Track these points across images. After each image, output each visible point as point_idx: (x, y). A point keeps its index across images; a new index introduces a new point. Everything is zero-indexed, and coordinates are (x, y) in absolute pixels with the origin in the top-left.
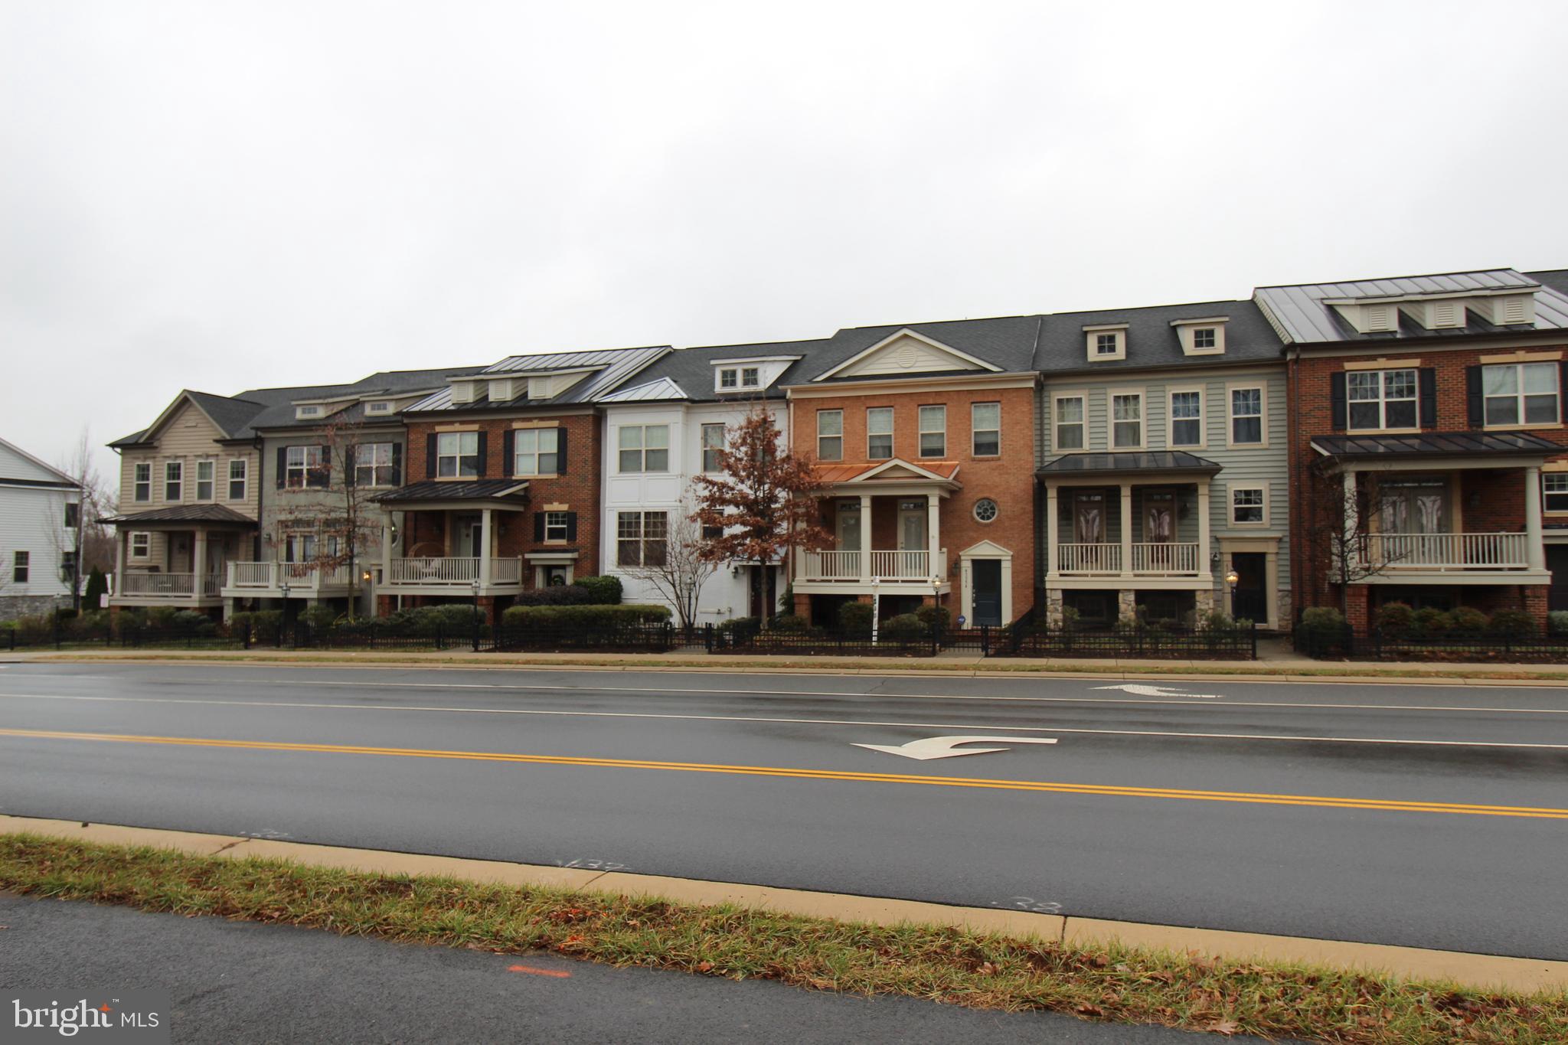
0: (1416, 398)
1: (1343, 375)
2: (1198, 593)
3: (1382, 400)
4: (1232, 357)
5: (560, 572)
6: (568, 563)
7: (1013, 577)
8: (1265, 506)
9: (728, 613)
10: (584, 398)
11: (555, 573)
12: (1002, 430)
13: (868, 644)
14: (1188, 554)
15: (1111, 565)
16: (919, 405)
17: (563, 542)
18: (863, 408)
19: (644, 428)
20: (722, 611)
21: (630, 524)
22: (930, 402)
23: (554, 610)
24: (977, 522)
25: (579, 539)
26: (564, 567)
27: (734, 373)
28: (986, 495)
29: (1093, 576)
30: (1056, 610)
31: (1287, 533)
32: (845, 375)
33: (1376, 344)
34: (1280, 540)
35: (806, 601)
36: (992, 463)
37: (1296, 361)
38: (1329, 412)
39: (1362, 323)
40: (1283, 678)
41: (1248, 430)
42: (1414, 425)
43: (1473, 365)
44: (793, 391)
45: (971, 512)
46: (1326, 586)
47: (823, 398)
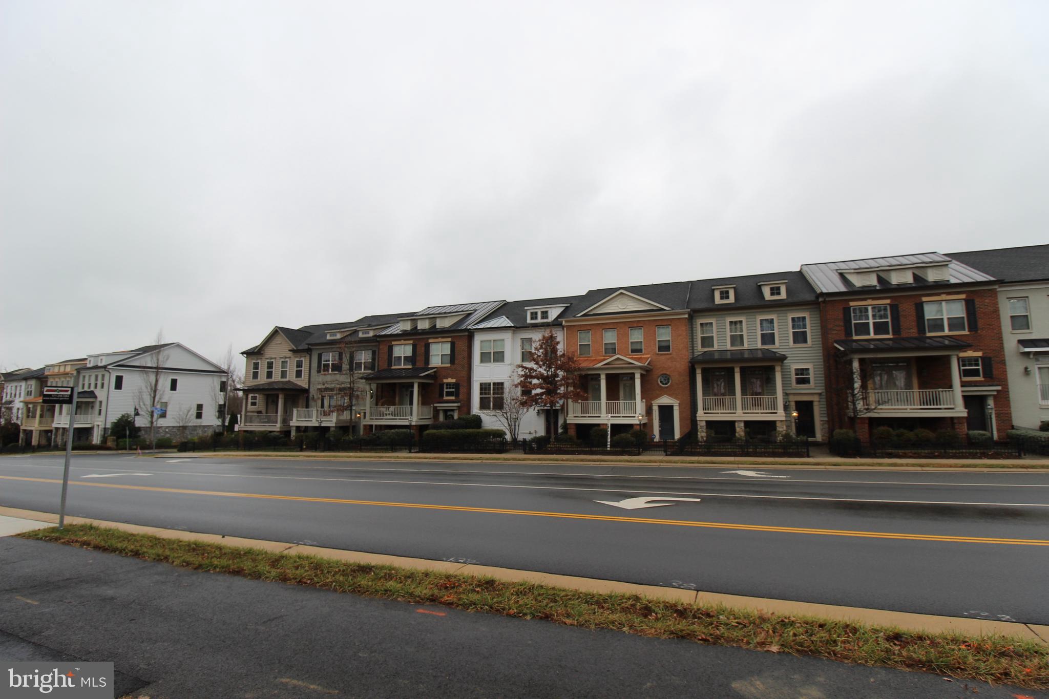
0: (889, 320)
1: (849, 308)
2: (777, 422)
3: (871, 321)
4: (790, 300)
5: (452, 413)
6: (455, 408)
7: (680, 414)
8: (811, 376)
9: (534, 433)
10: (463, 327)
11: (449, 413)
12: (672, 339)
13: (605, 449)
14: (771, 402)
15: (731, 408)
16: (629, 328)
17: (453, 398)
18: (601, 330)
19: (492, 341)
20: (532, 432)
21: (485, 389)
22: (636, 325)
23: (448, 432)
24: (661, 386)
25: (461, 396)
26: (453, 410)
27: (536, 313)
28: (664, 372)
29: (721, 413)
30: (703, 431)
31: (824, 391)
32: (592, 313)
33: (866, 292)
34: (820, 394)
35: (574, 427)
36: (668, 356)
37: (824, 302)
38: (843, 328)
39: (858, 282)
40: (823, 467)
41: (800, 337)
42: (888, 333)
43: (918, 302)
44: (566, 321)
45: (657, 381)
46: (846, 419)
47: (580, 325)
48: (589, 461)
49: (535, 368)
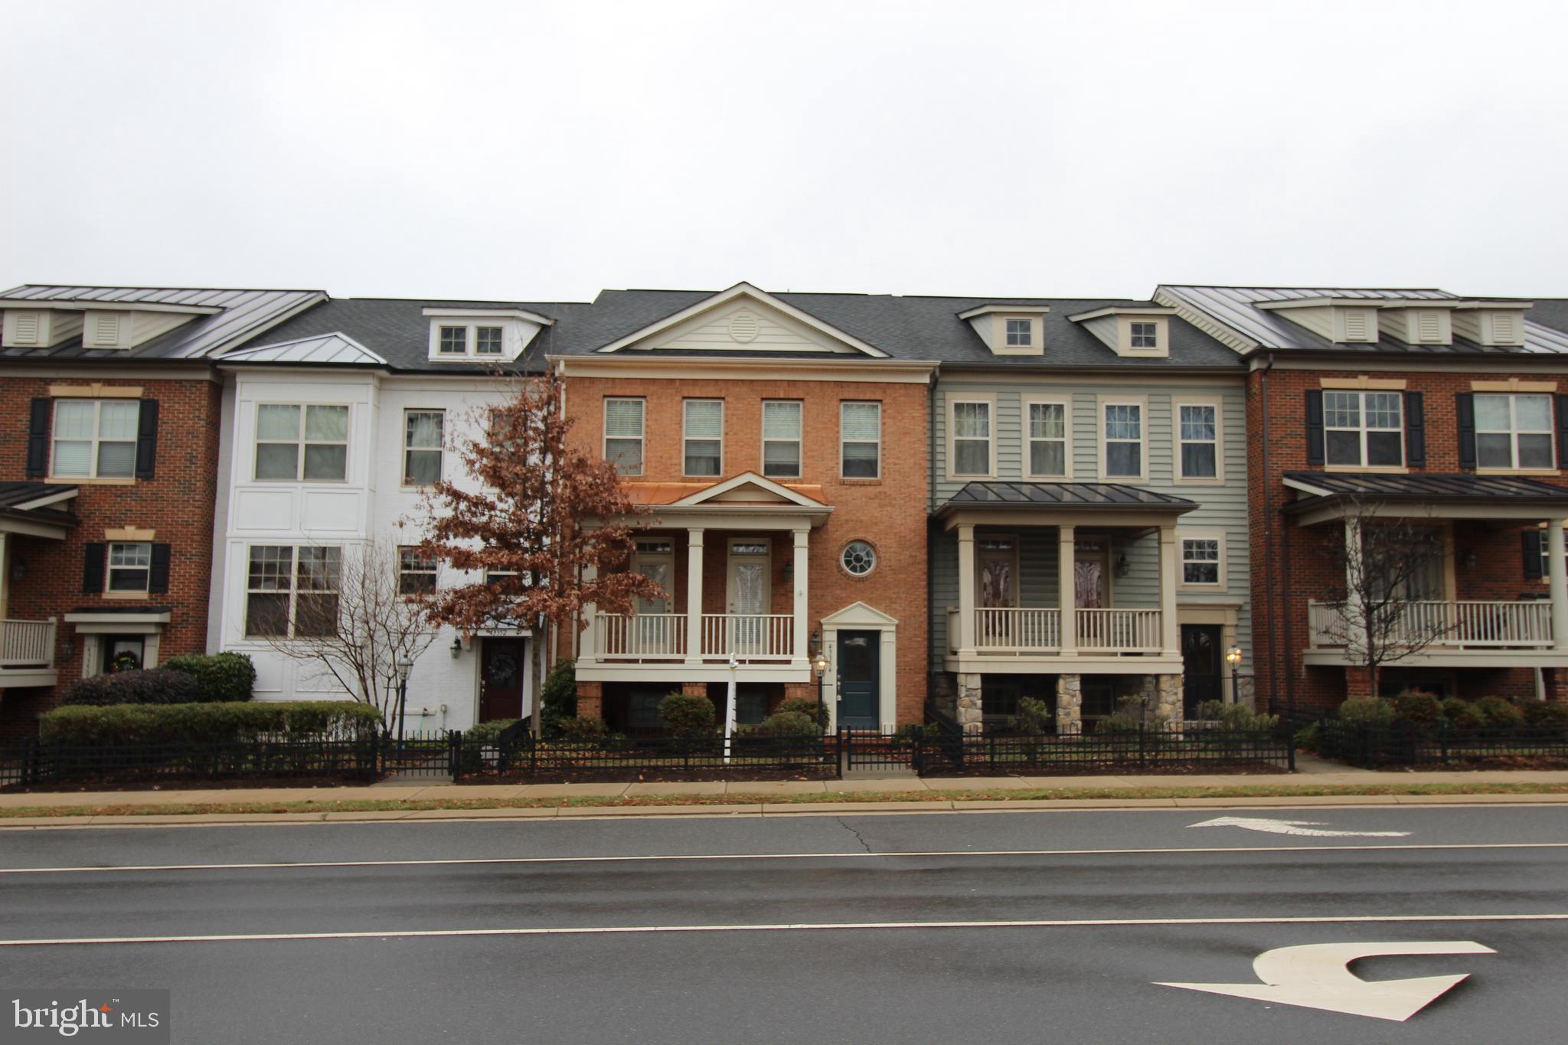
0: (1401, 429)
1: (1319, 393)
2: (1163, 679)
3: (1363, 430)
4: (1179, 361)
5: (134, 648)
6: (152, 630)
7: (898, 657)
8: (1221, 562)
9: (440, 715)
10: (194, 350)
11: (121, 648)
12: (884, 442)
13: (719, 762)
14: (1128, 625)
15: (1027, 640)
16: (763, 399)
17: (142, 595)
18: (679, 398)
19: (304, 410)
20: (430, 711)
21: (271, 567)
22: (777, 395)
23: (152, 712)
24: (847, 574)
25: (174, 590)
26: (140, 638)
27: (461, 331)
28: (860, 535)
29: (1022, 654)
30: (974, 704)
31: (1248, 599)
32: (649, 346)
33: (1351, 357)
34: (1239, 608)
35: (598, 693)
36: (870, 489)
37: (1264, 372)
38: (1303, 441)
39: (1336, 330)
41: (1198, 459)
42: (1399, 463)
43: (1463, 392)
44: (568, 364)
45: (838, 560)
46: (1303, 669)
47: (613, 379)
48: (732, 800)
49: (491, 499)
